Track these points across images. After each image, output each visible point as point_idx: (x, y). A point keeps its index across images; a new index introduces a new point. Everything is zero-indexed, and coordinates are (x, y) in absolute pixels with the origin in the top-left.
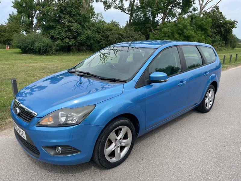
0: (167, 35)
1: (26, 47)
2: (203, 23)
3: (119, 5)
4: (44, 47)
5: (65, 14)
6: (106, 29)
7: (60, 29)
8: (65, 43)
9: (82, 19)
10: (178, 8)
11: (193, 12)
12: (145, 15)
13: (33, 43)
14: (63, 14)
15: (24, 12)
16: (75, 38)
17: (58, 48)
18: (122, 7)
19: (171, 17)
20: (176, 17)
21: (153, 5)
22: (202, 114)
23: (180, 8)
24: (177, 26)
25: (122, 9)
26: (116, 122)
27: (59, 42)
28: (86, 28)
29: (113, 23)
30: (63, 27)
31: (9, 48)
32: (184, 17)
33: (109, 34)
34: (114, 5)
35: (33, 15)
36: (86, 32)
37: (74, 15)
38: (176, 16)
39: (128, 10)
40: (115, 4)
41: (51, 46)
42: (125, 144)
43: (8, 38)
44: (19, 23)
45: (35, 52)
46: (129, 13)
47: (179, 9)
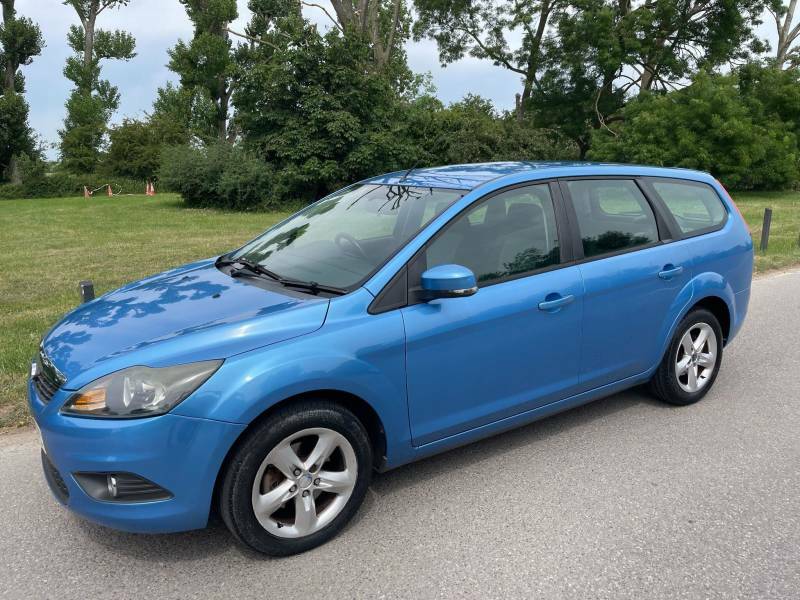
0: (651, 136)
1: (196, 187)
2: (789, 93)
3: (489, 43)
4: (245, 185)
5: (312, 84)
6: (440, 124)
7: (294, 129)
8: (308, 173)
9: (362, 96)
10: (697, 42)
11: (753, 56)
12: (578, 74)
13: (215, 175)
14: (307, 84)
15: (201, 82)
16: (339, 156)
17: (287, 189)
18: (498, 49)
19: (671, 74)
20: (686, 74)
21: (603, 37)
22: (668, 410)
23: (704, 44)
24: (688, 104)
25: (497, 58)
26: (291, 415)
27: (289, 170)
28: (376, 125)
29: (472, 103)
30: (305, 124)
31: (156, 192)
32: (717, 71)
33: (448, 139)
34: (472, 45)
35: (227, 91)
36: (375, 136)
37: (339, 86)
38: (689, 72)
39: (517, 58)
40: (476, 43)
41: (266, 183)
42: (330, 486)
43: (152, 160)
44: (185, 117)
45: (222, 201)
46: (522, 68)
47: (700, 47)
